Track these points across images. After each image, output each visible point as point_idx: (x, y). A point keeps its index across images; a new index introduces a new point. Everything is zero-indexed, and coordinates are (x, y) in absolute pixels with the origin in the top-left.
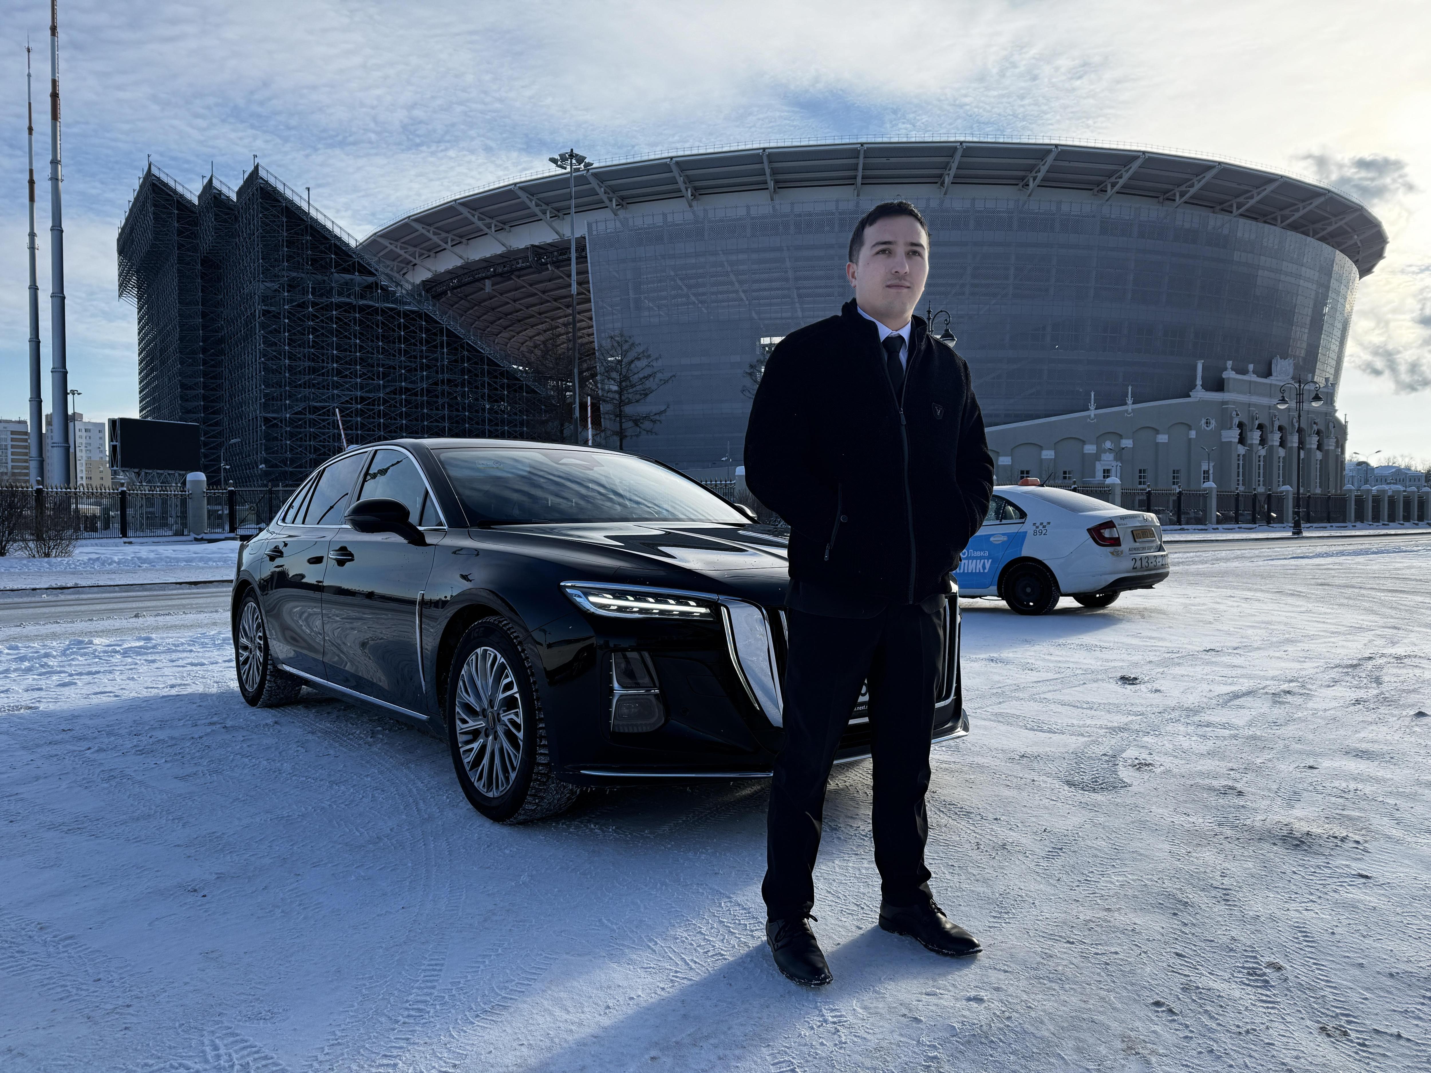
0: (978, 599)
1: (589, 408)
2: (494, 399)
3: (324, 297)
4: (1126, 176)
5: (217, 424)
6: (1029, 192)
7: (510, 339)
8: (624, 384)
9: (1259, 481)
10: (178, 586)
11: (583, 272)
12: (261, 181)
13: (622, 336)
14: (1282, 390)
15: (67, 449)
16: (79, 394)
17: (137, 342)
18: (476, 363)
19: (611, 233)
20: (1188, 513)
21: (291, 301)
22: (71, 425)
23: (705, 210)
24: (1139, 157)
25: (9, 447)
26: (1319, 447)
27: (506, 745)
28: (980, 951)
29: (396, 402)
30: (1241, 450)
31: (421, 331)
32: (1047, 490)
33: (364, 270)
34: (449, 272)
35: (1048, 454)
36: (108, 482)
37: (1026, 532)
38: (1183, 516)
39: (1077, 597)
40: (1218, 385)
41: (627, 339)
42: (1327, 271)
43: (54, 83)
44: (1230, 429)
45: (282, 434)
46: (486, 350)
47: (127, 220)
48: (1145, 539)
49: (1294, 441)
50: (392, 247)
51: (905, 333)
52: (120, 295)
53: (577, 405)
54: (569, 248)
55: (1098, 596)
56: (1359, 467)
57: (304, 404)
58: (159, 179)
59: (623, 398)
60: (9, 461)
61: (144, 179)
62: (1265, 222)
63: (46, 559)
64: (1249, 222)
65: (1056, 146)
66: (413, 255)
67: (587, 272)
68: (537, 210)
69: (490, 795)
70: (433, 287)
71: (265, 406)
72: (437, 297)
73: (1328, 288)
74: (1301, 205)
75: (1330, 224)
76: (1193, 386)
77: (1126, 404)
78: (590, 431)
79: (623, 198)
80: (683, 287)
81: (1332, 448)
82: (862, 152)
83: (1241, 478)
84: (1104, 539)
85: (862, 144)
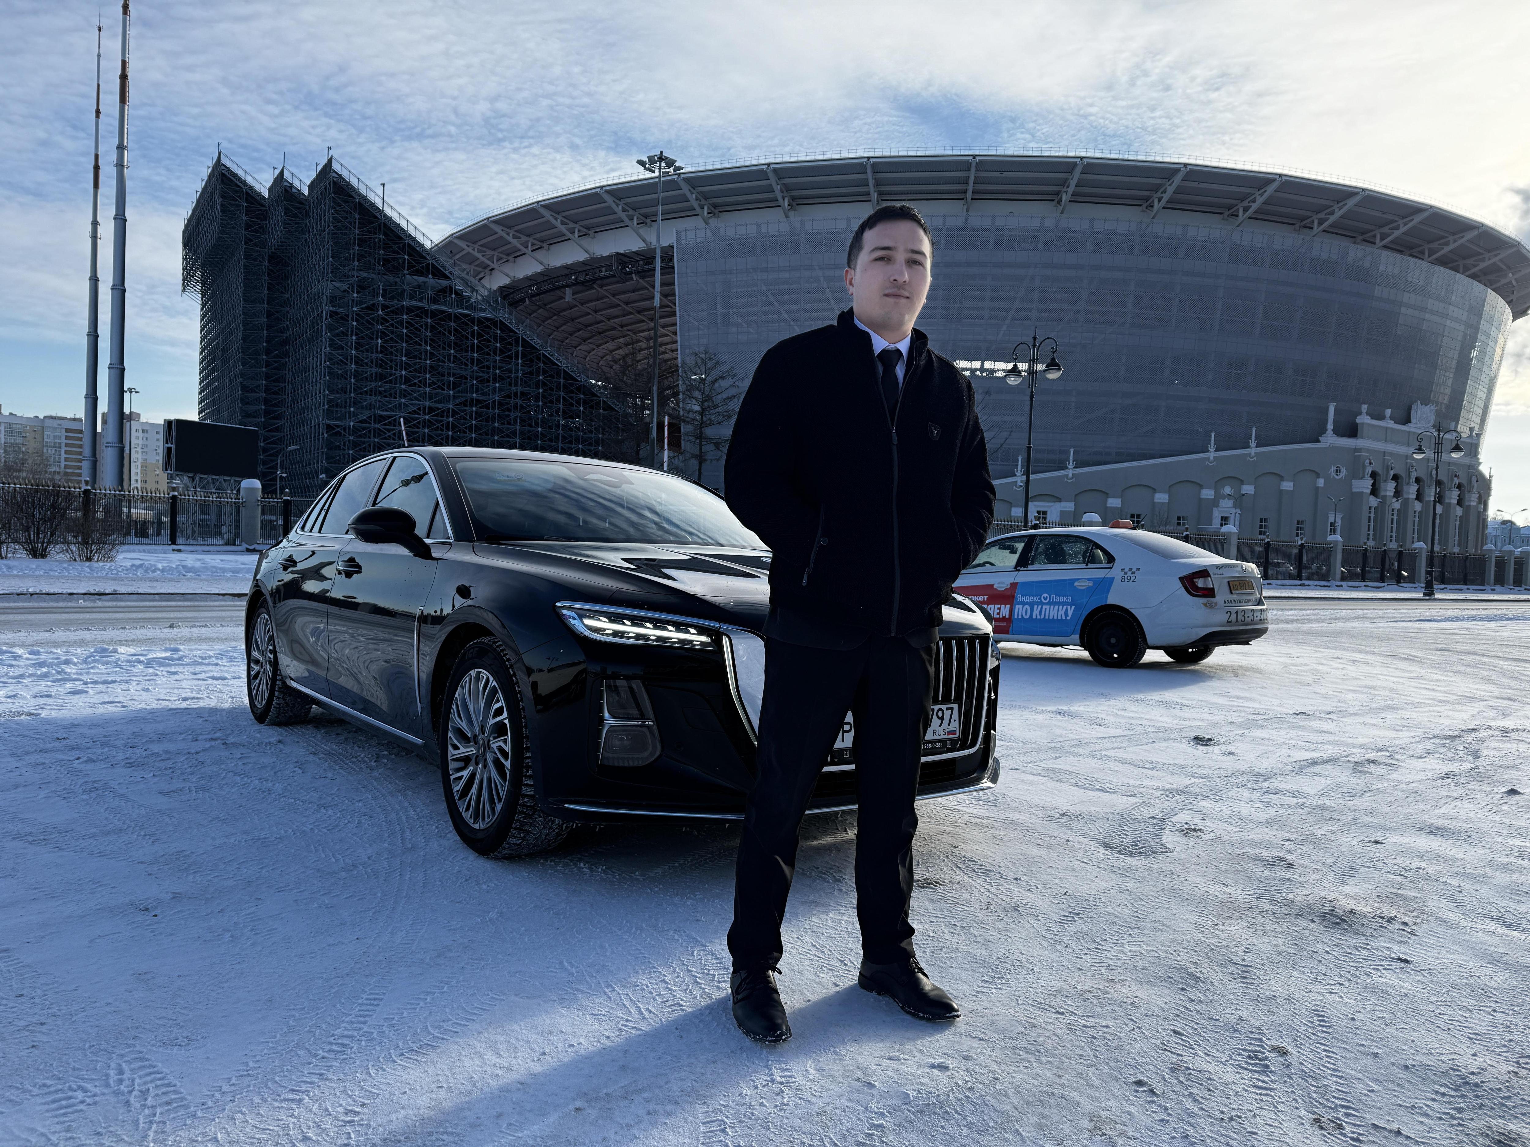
0: (1059, 649)
1: (666, 428)
2: (569, 415)
3: (395, 300)
4: (1260, 200)
5: (277, 430)
6: (1153, 214)
7: (589, 352)
8: (706, 404)
9: (1391, 536)
10: (221, 597)
11: (668, 284)
12: (334, 175)
13: (706, 352)
14: (1419, 438)
15: (122, 450)
16: (137, 392)
17: (199, 340)
18: (552, 376)
19: (701, 242)
20: (1310, 568)
21: (360, 303)
22: (127, 425)
23: (802, 222)
24: (1275, 180)
25: (63, 445)
26: (1460, 503)
27: (494, 774)
28: (958, 1016)
29: (466, 414)
30: (1373, 501)
31: (495, 340)
32: (1141, 534)
33: (439, 273)
34: (527, 278)
35: (1162, 498)
36: (163, 486)
37: (1113, 578)
38: (1304, 571)
39: (1168, 650)
40: (1351, 430)
41: (713, 356)
42: (1477, 310)
43: (124, 64)
44: (1362, 478)
45: (344, 443)
46: (563, 363)
47: (194, 211)
48: (1243, 591)
49: (1430, 494)
50: (470, 250)
51: (904, 346)
52: (184, 290)
53: (654, 426)
54: (654, 258)
55: (1190, 650)
56: (1504, 526)
57: (369, 412)
58: (228, 169)
59: (705, 419)
60: (63, 460)
61: (213, 168)
62: (1411, 255)
63: (87, 564)
64: (1392, 254)
65: (1185, 165)
66: (491, 259)
67: (674, 284)
68: (623, 216)
69: (476, 826)
70: (510, 294)
71: (329, 413)
72: (514, 304)
73: (1477, 329)
74: (1451, 238)
75: (1483, 260)
76: (1323, 431)
77: (1248, 447)
78: (666, 452)
79: (715, 206)
80: (775, 303)
81: (1474, 504)
82: (974, 165)
83: (1371, 532)
84: (1197, 589)
85: (974, 156)
